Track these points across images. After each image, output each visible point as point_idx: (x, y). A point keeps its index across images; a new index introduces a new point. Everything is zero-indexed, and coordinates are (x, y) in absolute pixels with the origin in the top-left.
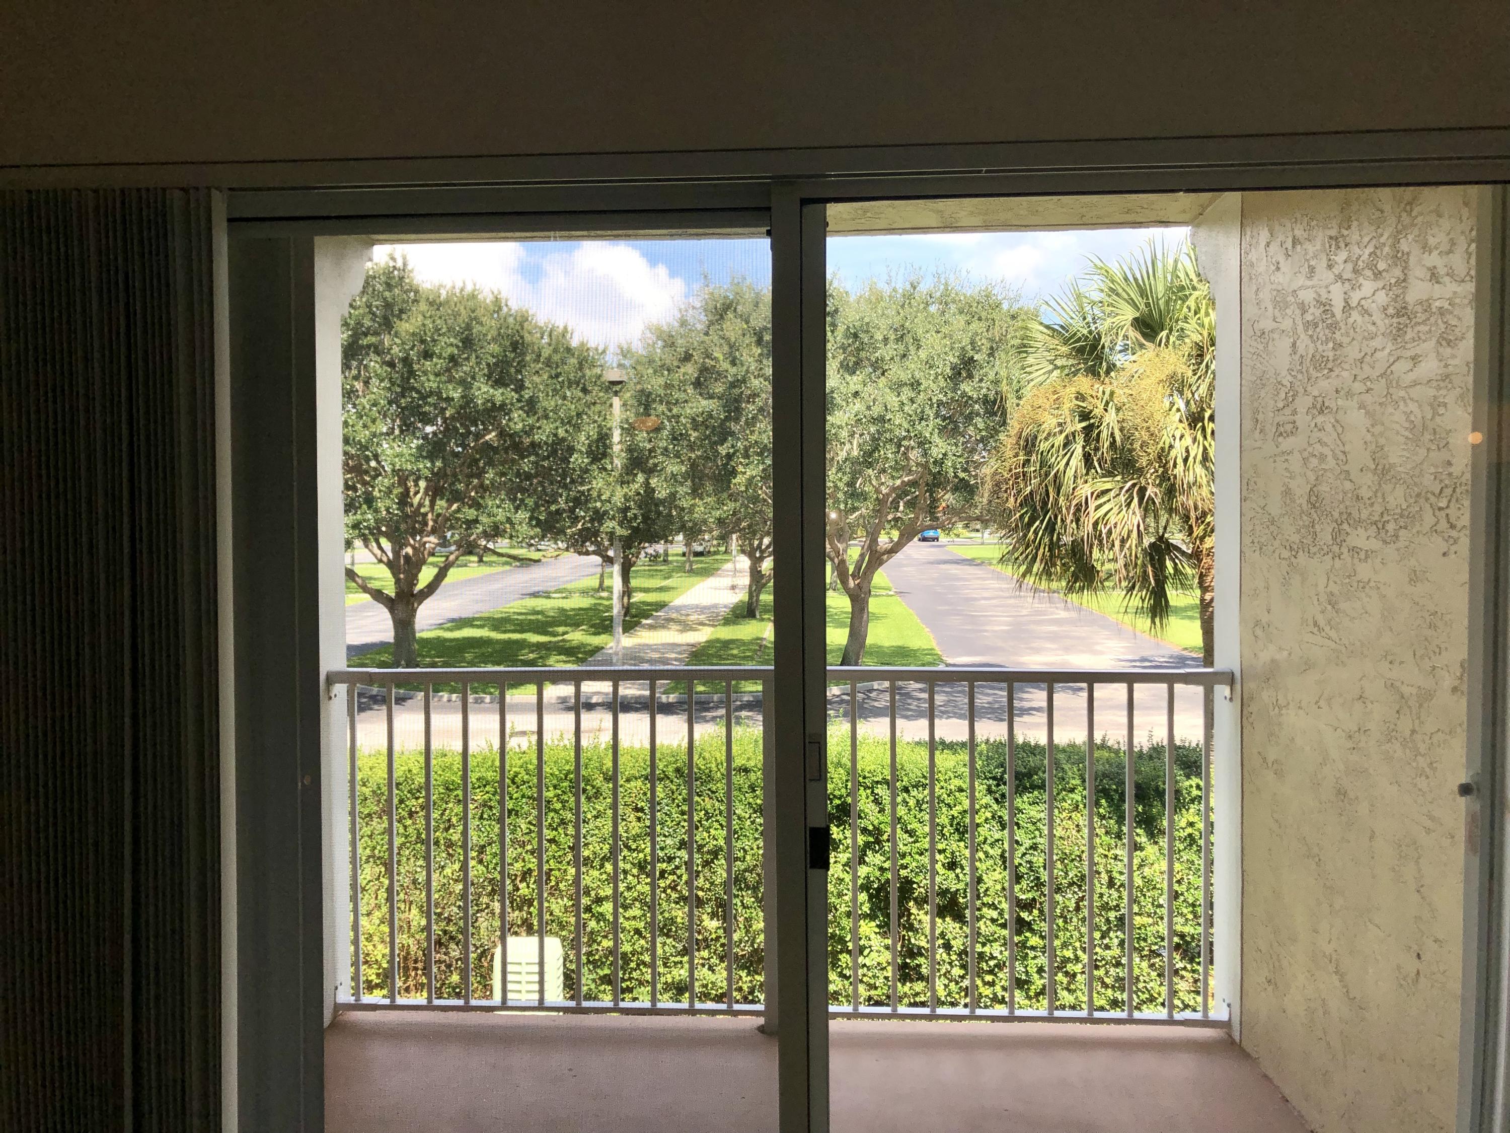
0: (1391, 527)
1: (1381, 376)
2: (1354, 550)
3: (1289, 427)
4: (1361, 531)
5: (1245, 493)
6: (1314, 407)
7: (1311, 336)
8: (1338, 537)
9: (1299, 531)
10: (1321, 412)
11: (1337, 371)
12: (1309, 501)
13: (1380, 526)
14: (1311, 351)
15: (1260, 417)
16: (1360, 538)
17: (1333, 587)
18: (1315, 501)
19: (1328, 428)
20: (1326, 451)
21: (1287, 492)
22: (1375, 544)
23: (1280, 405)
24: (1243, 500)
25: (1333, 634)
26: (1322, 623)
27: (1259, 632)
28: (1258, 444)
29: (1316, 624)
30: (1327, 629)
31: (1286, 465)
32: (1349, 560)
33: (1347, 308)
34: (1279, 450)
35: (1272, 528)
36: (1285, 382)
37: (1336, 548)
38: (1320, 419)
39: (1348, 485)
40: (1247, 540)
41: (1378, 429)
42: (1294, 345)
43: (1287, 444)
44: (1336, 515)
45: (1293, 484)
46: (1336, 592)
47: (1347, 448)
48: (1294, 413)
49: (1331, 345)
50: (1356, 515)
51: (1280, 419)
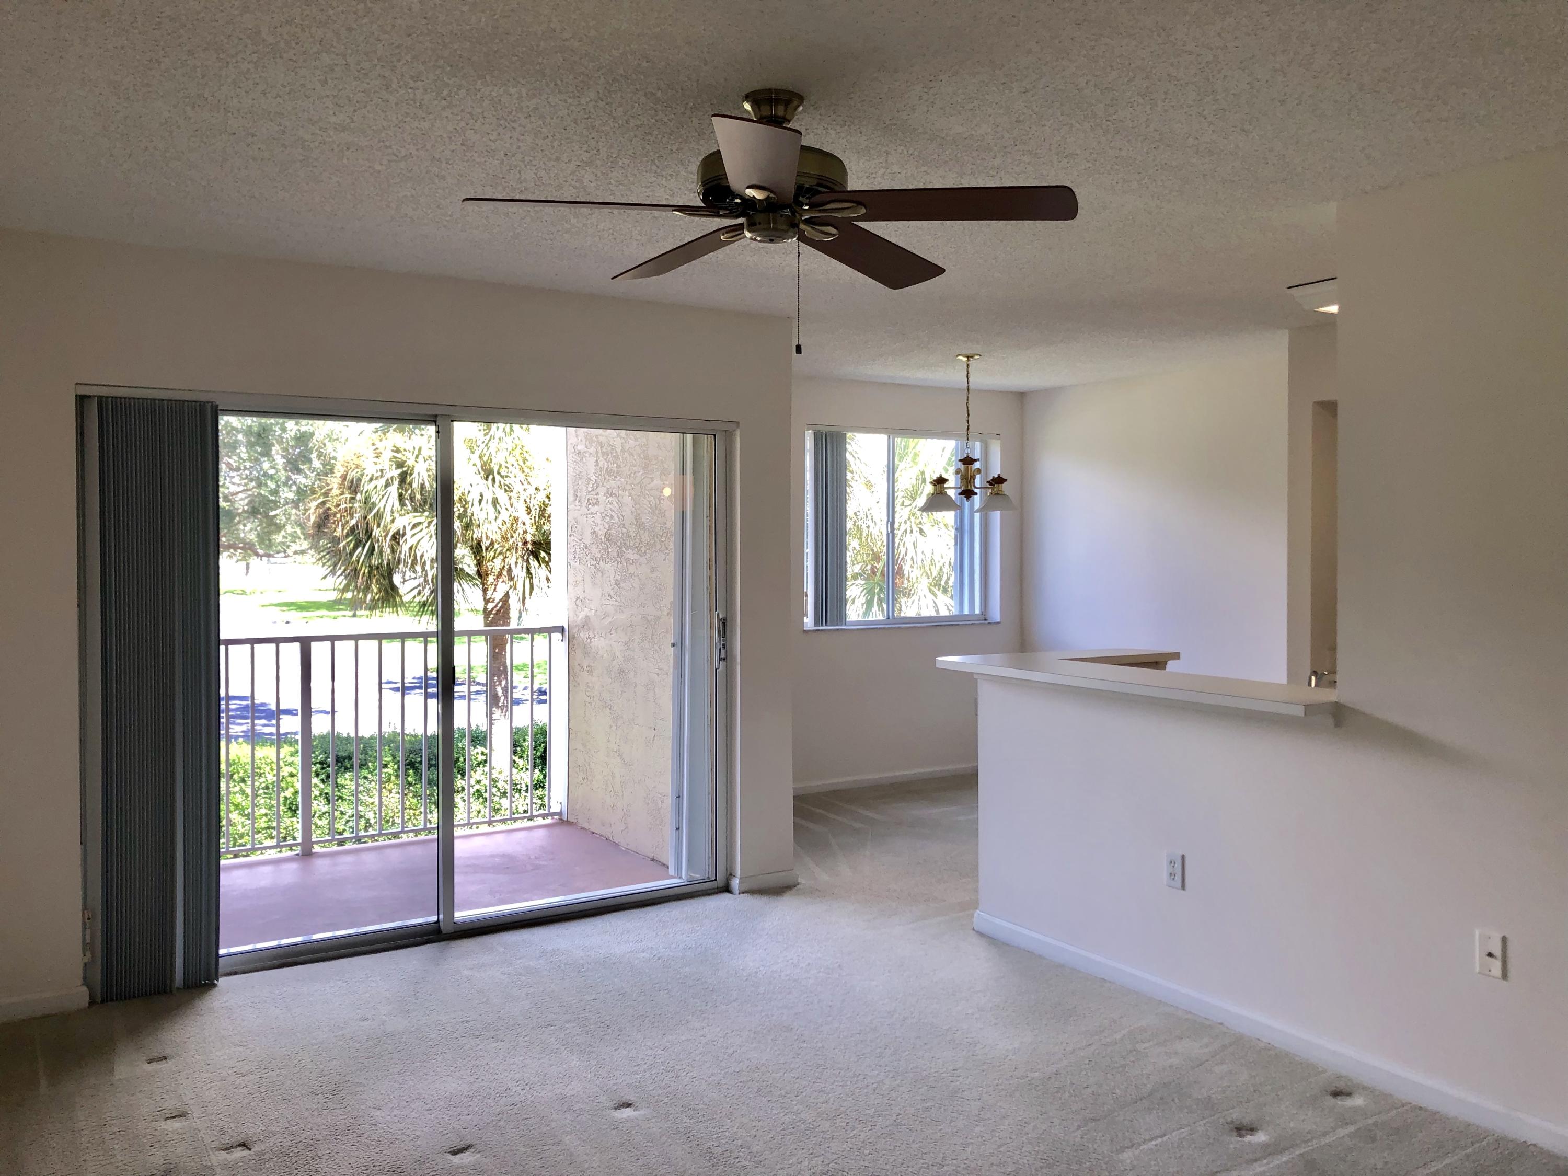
0: (643, 549)
1: (639, 483)
2: (628, 560)
3: (595, 501)
4: (630, 551)
5: (570, 532)
6: (608, 493)
7: (606, 459)
8: (620, 554)
9: (600, 551)
10: (611, 496)
11: (618, 478)
12: (605, 537)
13: (638, 549)
14: (606, 466)
15: (579, 494)
16: (631, 554)
17: (618, 577)
18: (608, 537)
19: (615, 503)
20: (613, 514)
21: (594, 532)
22: (637, 557)
23: (590, 490)
24: (569, 536)
25: (618, 598)
26: (612, 593)
27: (578, 602)
28: (578, 508)
29: (609, 595)
30: (615, 597)
31: (593, 519)
32: (625, 564)
33: (623, 451)
34: (590, 511)
35: (586, 550)
36: (592, 478)
37: (619, 559)
38: (610, 499)
39: (624, 530)
40: (571, 557)
41: (637, 506)
42: (597, 461)
43: (594, 509)
44: (619, 544)
45: (597, 529)
46: (619, 579)
47: (624, 514)
48: (597, 494)
49: (615, 465)
50: (628, 543)
51: (590, 497)
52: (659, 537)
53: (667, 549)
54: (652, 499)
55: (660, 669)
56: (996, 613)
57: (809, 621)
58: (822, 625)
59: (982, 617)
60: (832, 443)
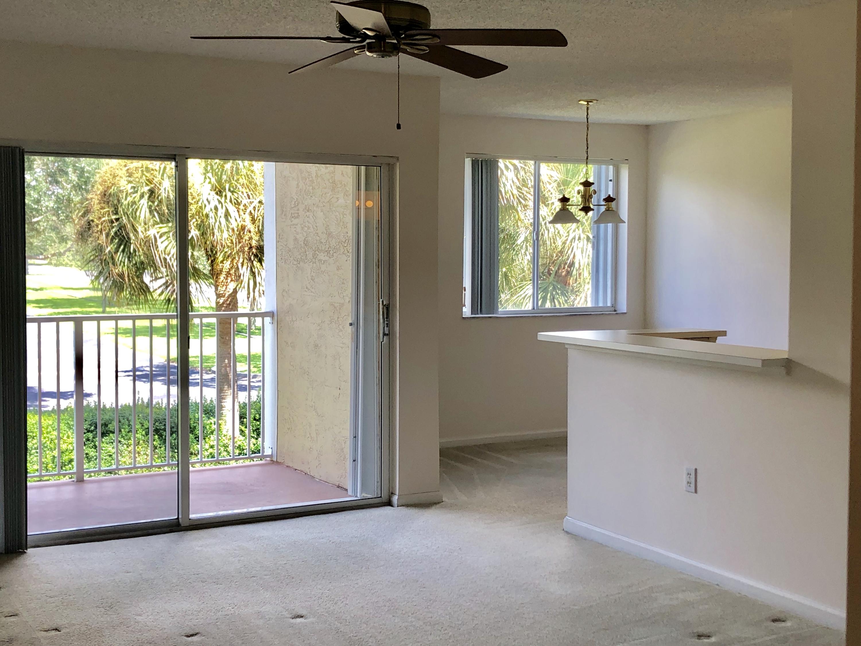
0: (331, 252)
1: (328, 202)
2: (320, 260)
3: (296, 215)
4: (322, 254)
5: (278, 239)
6: (305, 209)
7: (304, 183)
8: (315, 256)
9: (300, 254)
10: (308, 211)
11: (314, 197)
12: (304, 243)
13: (328, 252)
14: (304, 189)
15: (284, 209)
16: (322, 256)
17: (314, 274)
18: (306, 243)
19: (311, 217)
20: (310, 225)
21: (296, 239)
22: (327, 258)
23: (293, 206)
24: (277, 242)
25: (313, 290)
26: (309, 287)
27: (285, 294)
28: (284, 220)
29: (307, 288)
30: (311, 289)
31: (295, 229)
32: (318, 264)
33: (317, 176)
34: (292, 223)
35: (290, 253)
36: (294, 197)
37: (314, 260)
38: (308, 214)
39: (318, 238)
40: (279, 258)
41: (327, 219)
42: (298, 184)
43: (295, 221)
44: (314, 248)
45: (298, 237)
47: (317, 225)
48: (298, 210)
49: (311, 188)
50: (320, 248)
51: (293, 211)
52: (343, 244)
53: (348, 252)
54: (337, 213)
55: (343, 344)
56: (623, 307)
57: (467, 311)
58: (478, 314)
59: (613, 309)
60: (487, 169)
